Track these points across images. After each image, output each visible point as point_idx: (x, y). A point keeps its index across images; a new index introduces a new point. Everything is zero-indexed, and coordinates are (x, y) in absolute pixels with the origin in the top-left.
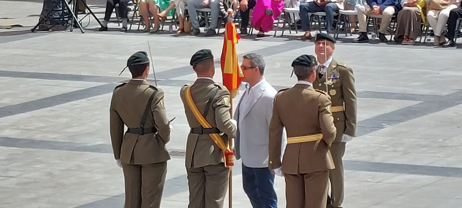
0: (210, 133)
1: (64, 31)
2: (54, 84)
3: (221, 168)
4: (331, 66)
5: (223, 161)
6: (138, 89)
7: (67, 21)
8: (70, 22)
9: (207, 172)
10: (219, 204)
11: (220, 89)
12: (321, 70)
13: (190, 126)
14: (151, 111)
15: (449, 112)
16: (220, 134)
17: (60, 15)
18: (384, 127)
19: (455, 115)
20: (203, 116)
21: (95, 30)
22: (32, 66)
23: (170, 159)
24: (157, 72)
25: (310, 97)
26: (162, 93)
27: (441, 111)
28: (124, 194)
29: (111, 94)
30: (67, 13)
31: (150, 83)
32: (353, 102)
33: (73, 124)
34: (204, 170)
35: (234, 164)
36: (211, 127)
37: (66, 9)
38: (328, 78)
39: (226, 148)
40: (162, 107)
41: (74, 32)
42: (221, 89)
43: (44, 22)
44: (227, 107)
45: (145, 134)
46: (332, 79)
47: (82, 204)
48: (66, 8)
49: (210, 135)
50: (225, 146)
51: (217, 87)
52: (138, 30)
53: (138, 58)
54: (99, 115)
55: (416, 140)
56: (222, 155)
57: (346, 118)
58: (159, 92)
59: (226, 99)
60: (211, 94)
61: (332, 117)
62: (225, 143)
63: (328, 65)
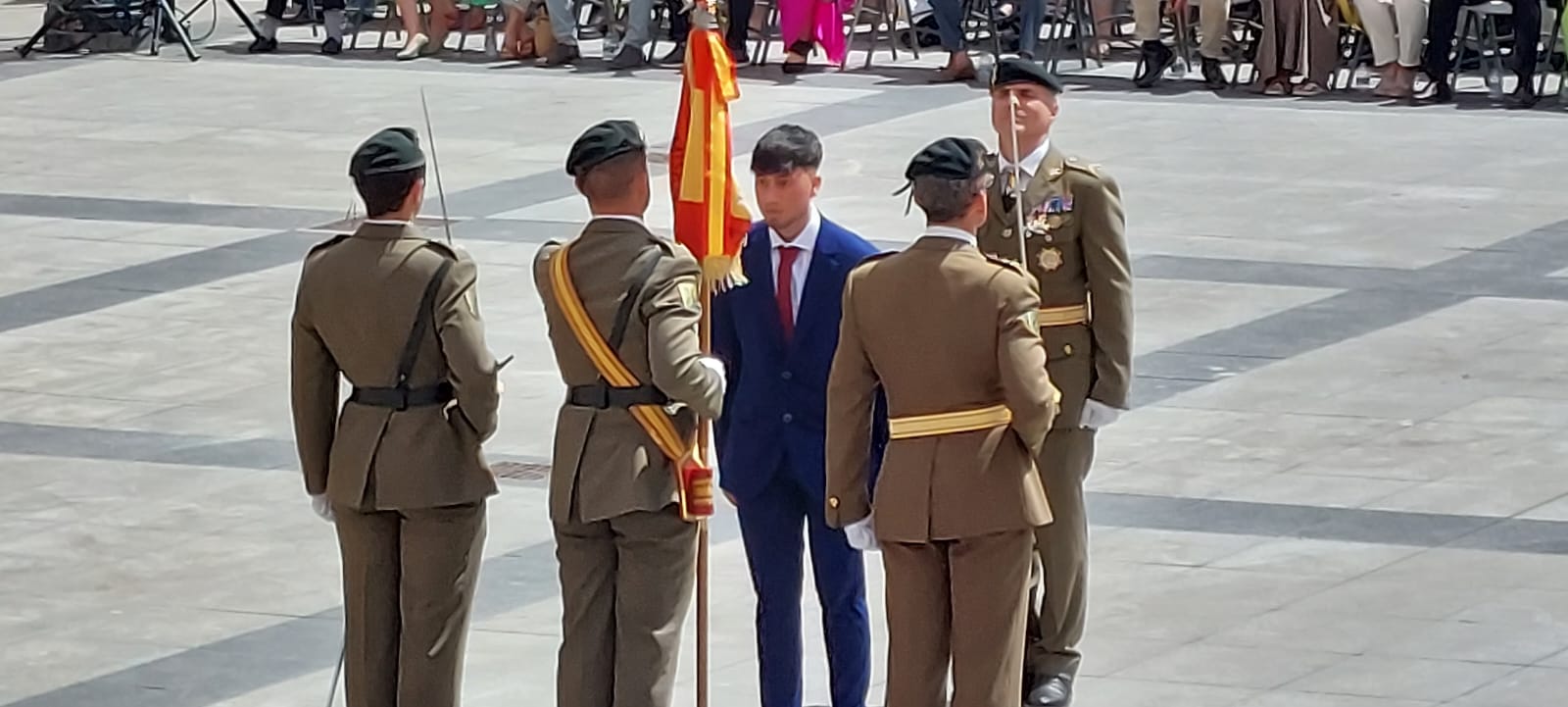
0: (630, 405)
1: (128, 55)
2: (96, 234)
3: (669, 521)
4: (1043, 170)
5: (675, 498)
6: (391, 255)
7: (140, 20)
8: (149, 22)
9: (623, 536)
11: (665, 255)
12: (1012, 185)
13: (566, 380)
14: (434, 325)
15: (1437, 325)
16: (665, 409)
18: (1215, 376)
19: (1452, 335)
20: (608, 345)
21: (234, 50)
22: (23, 174)
24: (449, 193)
25: (968, 282)
26: (472, 266)
27: (1406, 324)
28: (339, 608)
31: (426, 231)
32: (1117, 291)
33: (162, 370)
34: (614, 528)
36: (636, 383)
38: (1034, 210)
39: (687, 455)
40: (472, 315)
41: (163, 57)
42: (671, 255)
43: (61, 24)
44: (689, 314)
45: (415, 406)
46: (1048, 213)
47: (197, 645)
49: (631, 408)
50: (683, 450)
51: (658, 247)
52: (380, 48)
53: (389, 150)
54: (251, 338)
55: (1323, 420)
56: (673, 476)
57: (1094, 346)
58: (462, 262)
59: (686, 289)
60: (633, 271)
61: (1039, 351)
62: (681, 436)
63: (1036, 167)
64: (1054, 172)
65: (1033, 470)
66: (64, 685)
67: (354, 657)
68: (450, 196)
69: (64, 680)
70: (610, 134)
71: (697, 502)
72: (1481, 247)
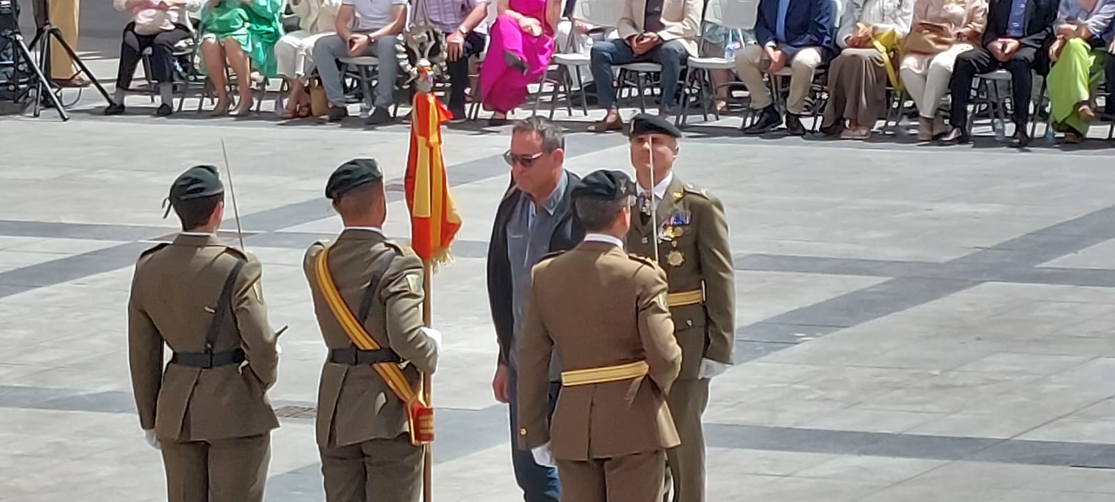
0: (375, 362)
1: (18, 116)
3: (402, 445)
4: (669, 195)
5: (408, 430)
6: (199, 257)
7: (26, 92)
8: (32, 93)
9: (369, 456)
11: (397, 255)
12: (646, 205)
13: (328, 344)
14: (231, 308)
15: (956, 303)
16: (398, 365)
17: (9, 76)
18: (799, 340)
19: (967, 309)
20: (358, 321)
21: (94, 113)
23: (278, 426)
24: (243, 214)
25: (616, 273)
26: (258, 266)
27: (936, 301)
30: (24, 71)
31: (226, 241)
32: (723, 280)
33: (42, 342)
34: (364, 451)
35: (435, 436)
36: (379, 348)
37: (22, 63)
38: (663, 225)
39: (415, 397)
40: (258, 301)
41: (41, 118)
42: (402, 255)
45: (218, 365)
46: (673, 225)
48: (22, 60)
49: (375, 365)
51: (392, 250)
52: (200, 110)
53: (196, 181)
55: (877, 371)
56: (405, 414)
57: (707, 318)
58: (251, 262)
59: (412, 279)
60: (375, 267)
61: (669, 323)
62: (411, 384)
63: (664, 192)
64: (679, 195)
65: (664, 407)
68: (243, 217)
70: (357, 169)
71: (422, 431)
72: (989, 246)
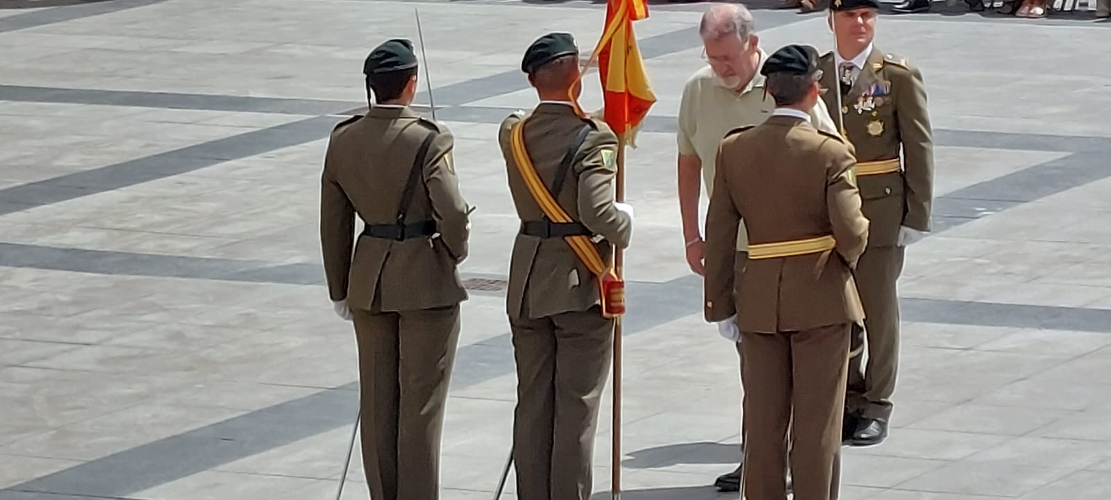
0: (567, 235)
2: (185, 119)
3: (593, 318)
4: (869, 65)
5: (600, 303)
6: (392, 129)
10: (588, 403)
11: (593, 130)
12: (846, 75)
13: (520, 217)
14: (423, 179)
16: (591, 239)
18: (979, 215)
20: (552, 192)
22: (132, 77)
25: (805, 148)
26: (450, 137)
29: (326, 141)
31: (419, 114)
32: (923, 149)
33: (231, 215)
34: (554, 322)
35: (626, 309)
36: (570, 220)
38: (863, 95)
39: (607, 271)
40: (450, 171)
42: (597, 130)
44: (608, 171)
45: (409, 237)
46: (874, 96)
47: (255, 409)
49: (566, 238)
50: (604, 267)
51: (587, 124)
53: (389, 55)
54: (294, 192)
55: (1057, 245)
56: (597, 287)
57: (906, 187)
58: (443, 134)
59: (606, 154)
60: (569, 142)
61: (857, 198)
62: (602, 259)
63: (864, 62)
64: (879, 66)
65: (851, 281)
66: (163, 437)
67: (367, 417)
68: (436, 90)
69: (164, 434)
70: (552, 43)
71: (612, 304)
